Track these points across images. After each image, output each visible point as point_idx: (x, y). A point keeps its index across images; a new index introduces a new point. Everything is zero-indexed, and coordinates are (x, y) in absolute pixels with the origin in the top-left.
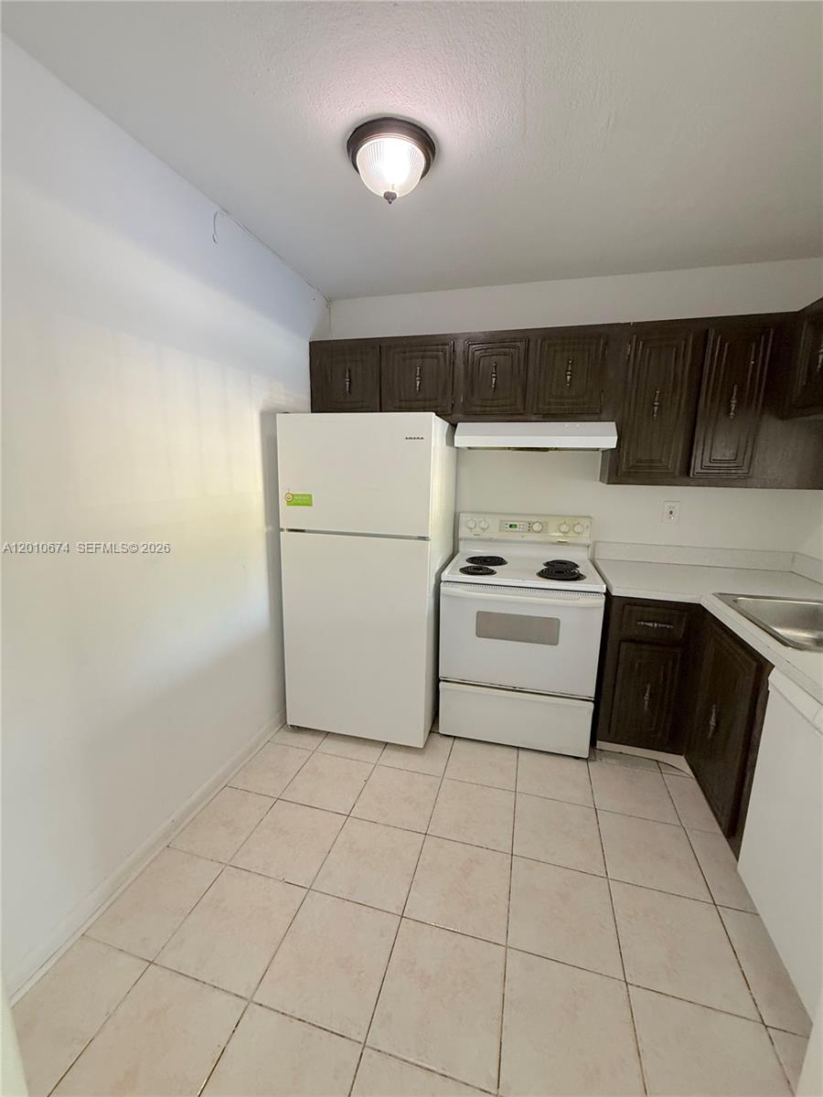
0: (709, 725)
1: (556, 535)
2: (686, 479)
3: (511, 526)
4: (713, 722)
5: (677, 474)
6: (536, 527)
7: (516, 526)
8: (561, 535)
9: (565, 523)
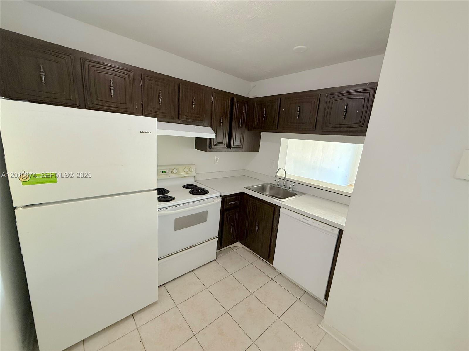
0: (256, 229)
1: (183, 174)
2: (229, 149)
3: (163, 172)
4: (257, 228)
5: (227, 147)
6: (175, 171)
7: (165, 172)
8: (185, 173)
9: (186, 168)
